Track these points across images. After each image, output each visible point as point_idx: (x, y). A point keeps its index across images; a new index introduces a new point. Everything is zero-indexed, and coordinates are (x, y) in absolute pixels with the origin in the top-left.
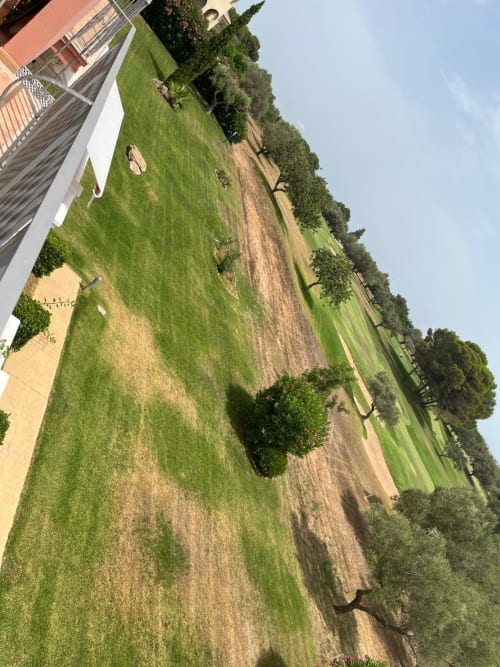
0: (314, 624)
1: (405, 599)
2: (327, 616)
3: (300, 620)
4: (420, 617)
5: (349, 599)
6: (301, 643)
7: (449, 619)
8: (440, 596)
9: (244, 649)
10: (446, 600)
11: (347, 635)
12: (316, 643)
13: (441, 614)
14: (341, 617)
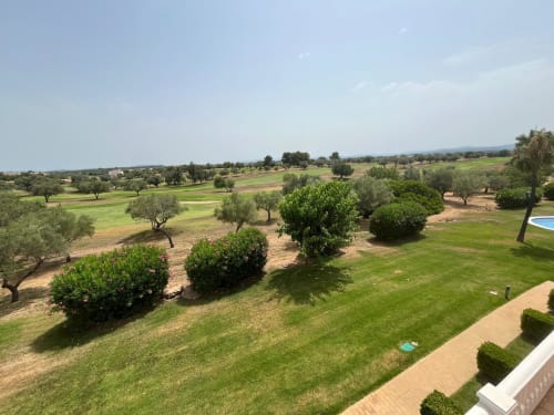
0: (21, 316)
1: (18, 258)
2: (18, 307)
3: (15, 326)
4: (33, 250)
5: (8, 292)
6: (32, 324)
7: (38, 236)
8: (20, 238)
9: (24, 365)
10: (25, 235)
11: (34, 294)
12: (35, 314)
13: (34, 239)
14: (21, 298)
